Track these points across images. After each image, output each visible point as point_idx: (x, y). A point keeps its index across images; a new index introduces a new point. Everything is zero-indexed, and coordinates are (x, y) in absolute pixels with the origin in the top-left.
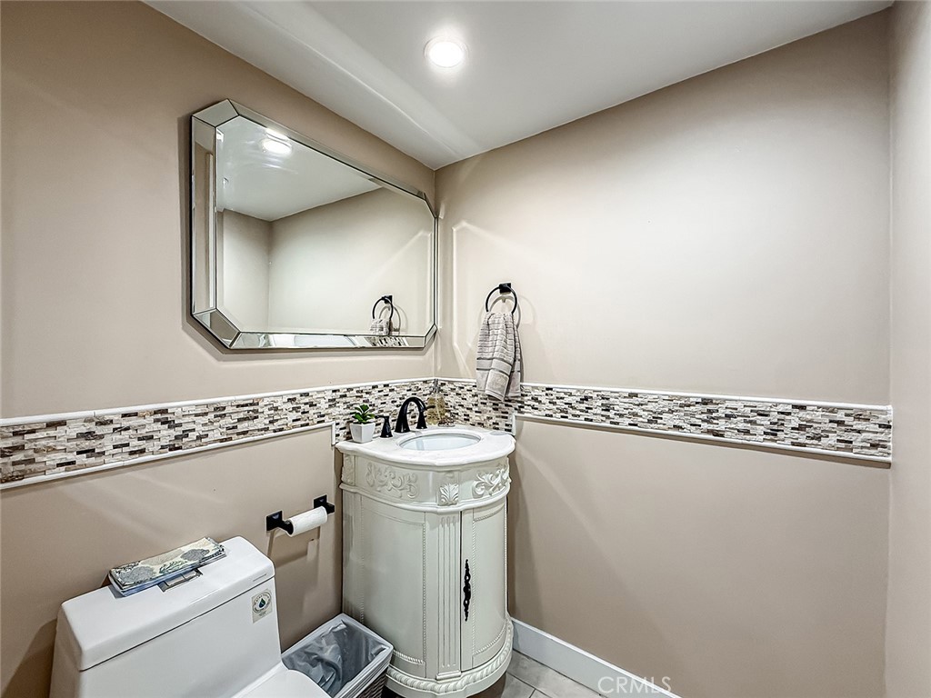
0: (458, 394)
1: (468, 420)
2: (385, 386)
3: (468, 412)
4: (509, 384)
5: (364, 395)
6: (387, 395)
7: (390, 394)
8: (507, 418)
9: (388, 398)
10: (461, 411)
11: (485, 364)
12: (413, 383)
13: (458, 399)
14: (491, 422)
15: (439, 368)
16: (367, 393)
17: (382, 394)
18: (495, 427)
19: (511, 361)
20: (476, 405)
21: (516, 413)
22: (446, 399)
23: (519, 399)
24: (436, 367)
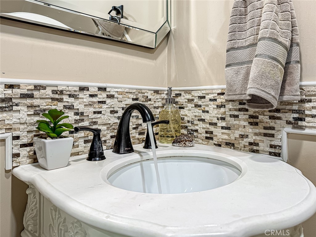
0: (197, 106)
1: (211, 138)
2: (100, 89)
3: (212, 128)
4: (284, 81)
5: (66, 98)
6: (104, 102)
7: (108, 101)
8: (272, 136)
9: (104, 106)
10: (201, 127)
11: (242, 55)
12: (140, 91)
13: (198, 112)
14: (246, 141)
15: (173, 76)
16: (70, 96)
17: (95, 100)
18: (253, 148)
19: (288, 44)
20: (223, 119)
21: (289, 129)
22: (182, 112)
23: (295, 107)
24: (169, 76)
